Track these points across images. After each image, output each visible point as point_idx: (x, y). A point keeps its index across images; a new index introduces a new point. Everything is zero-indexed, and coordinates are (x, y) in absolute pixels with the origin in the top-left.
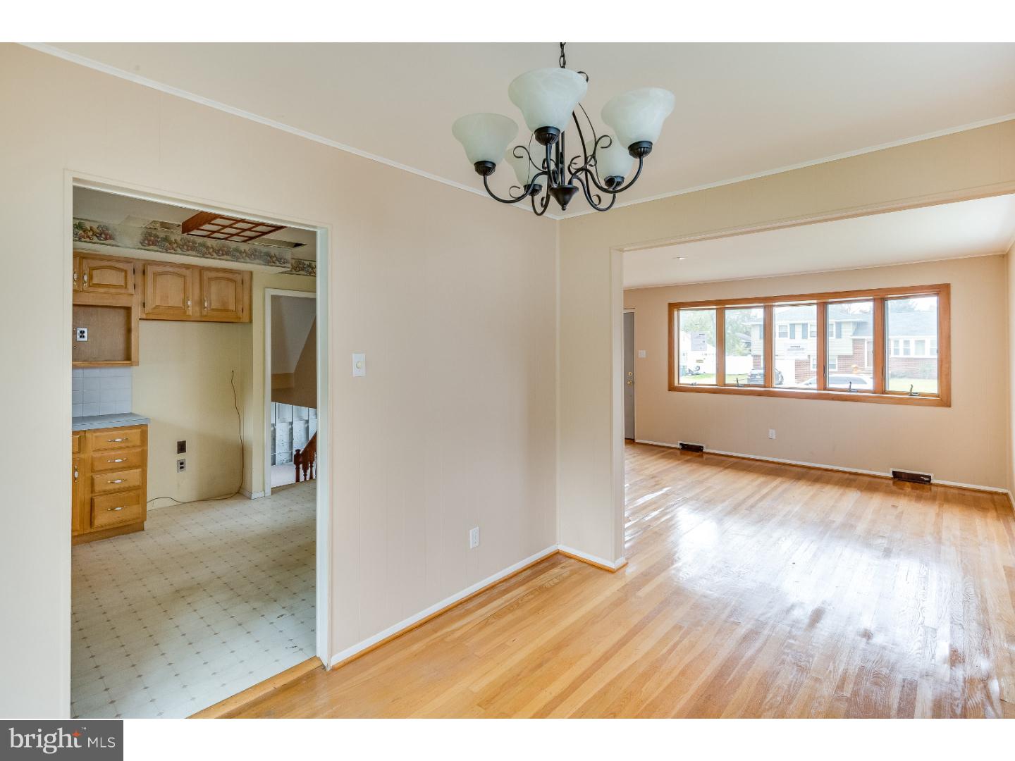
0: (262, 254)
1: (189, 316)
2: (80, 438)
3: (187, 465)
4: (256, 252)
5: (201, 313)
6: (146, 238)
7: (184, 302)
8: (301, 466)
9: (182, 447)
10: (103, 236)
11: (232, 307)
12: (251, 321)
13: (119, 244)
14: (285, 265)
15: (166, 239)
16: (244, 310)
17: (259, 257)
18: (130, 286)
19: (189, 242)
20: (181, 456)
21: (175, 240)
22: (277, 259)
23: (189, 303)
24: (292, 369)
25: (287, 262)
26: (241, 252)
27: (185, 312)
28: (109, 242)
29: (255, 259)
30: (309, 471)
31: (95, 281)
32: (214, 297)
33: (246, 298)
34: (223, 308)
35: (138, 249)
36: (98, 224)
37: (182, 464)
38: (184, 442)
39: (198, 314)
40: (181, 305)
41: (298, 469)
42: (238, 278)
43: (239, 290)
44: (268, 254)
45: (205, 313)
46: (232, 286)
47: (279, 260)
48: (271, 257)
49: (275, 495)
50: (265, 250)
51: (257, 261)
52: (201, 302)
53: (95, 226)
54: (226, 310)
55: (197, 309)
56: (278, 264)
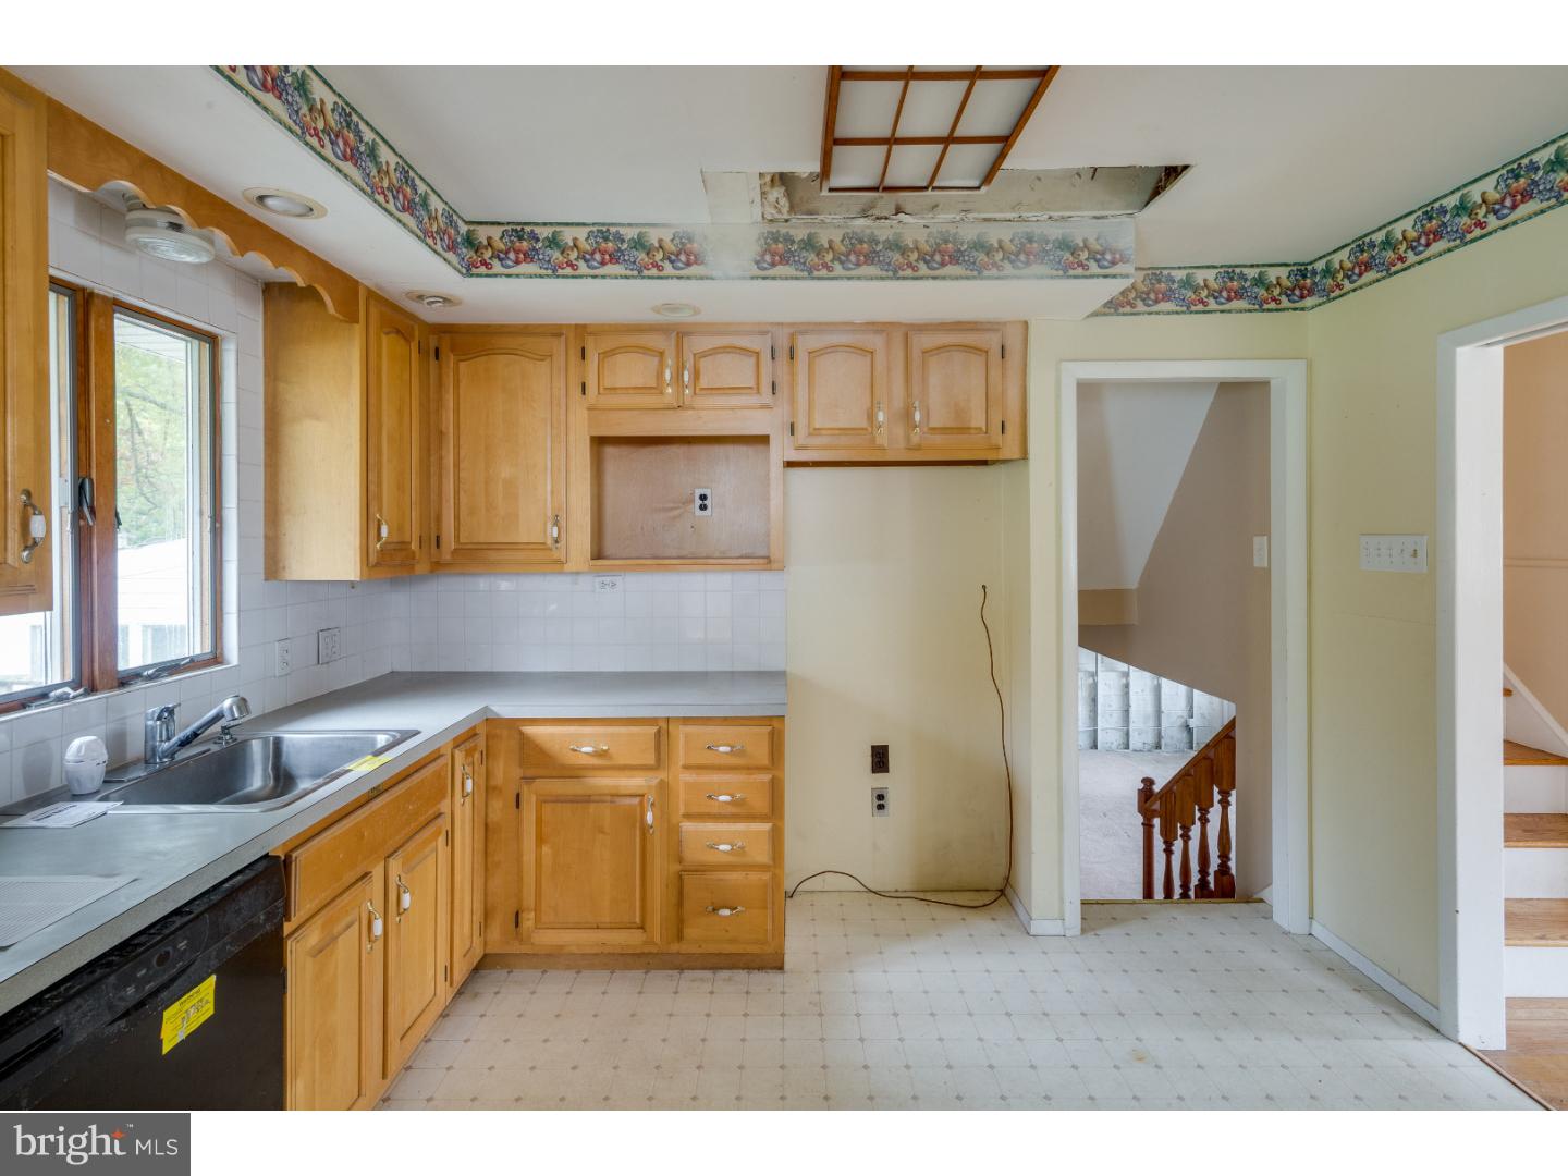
0: (1049, 246)
1: (882, 448)
2: (659, 732)
3: (891, 801)
4: (1030, 240)
5: (908, 438)
6: (768, 250)
7: (871, 416)
8: (1157, 822)
9: (880, 759)
10: (683, 258)
11: (978, 420)
12: (1025, 456)
13: (714, 274)
14: (1118, 269)
15: (810, 244)
16: (1007, 425)
17: (1042, 256)
18: (766, 388)
19: (861, 241)
20: (881, 780)
21: (830, 242)
22: (1093, 256)
23: (881, 417)
24: (1132, 580)
25: (1124, 260)
26: (988, 251)
27: (873, 440)
28: (694, 270)
29: (1028, 263)
30: (1178, 845)
31: (704, 382)
32: (935, 397)
33: (1013, 394)
34: (953, 425)
35: (752, 278)
36: (673, 231)
37: (881, 797)
38: (885, 748)
39: (902, 444)
40: (864, 424)
41: (1148, 827)
42: (992, 341)
43: (995, 373)
44: (1065, 245)
45: (915, 440)
46: (977, 362)
47: (1097, 256)
48: (1074, 251)
49: (1090, 936)
50: (1055, 232)
51: (1037, 269)
52: (907, 414)
53: (667, 236)
54: (964, 430)
55: (899, 431)
56: (1094, 268)
